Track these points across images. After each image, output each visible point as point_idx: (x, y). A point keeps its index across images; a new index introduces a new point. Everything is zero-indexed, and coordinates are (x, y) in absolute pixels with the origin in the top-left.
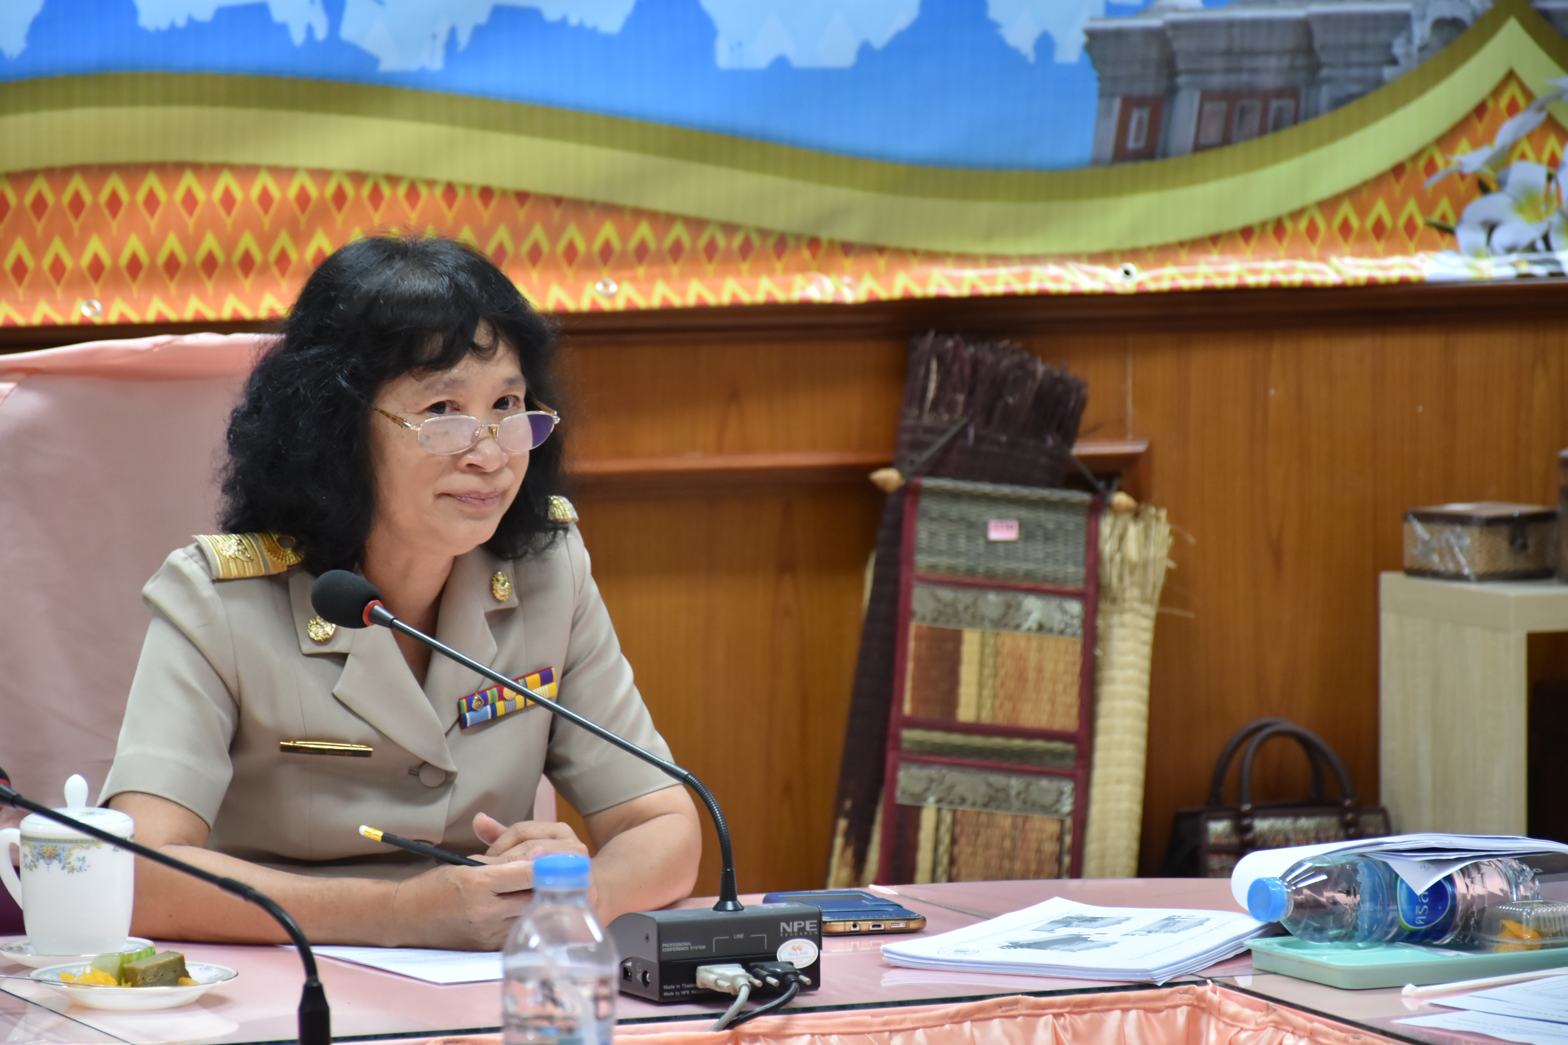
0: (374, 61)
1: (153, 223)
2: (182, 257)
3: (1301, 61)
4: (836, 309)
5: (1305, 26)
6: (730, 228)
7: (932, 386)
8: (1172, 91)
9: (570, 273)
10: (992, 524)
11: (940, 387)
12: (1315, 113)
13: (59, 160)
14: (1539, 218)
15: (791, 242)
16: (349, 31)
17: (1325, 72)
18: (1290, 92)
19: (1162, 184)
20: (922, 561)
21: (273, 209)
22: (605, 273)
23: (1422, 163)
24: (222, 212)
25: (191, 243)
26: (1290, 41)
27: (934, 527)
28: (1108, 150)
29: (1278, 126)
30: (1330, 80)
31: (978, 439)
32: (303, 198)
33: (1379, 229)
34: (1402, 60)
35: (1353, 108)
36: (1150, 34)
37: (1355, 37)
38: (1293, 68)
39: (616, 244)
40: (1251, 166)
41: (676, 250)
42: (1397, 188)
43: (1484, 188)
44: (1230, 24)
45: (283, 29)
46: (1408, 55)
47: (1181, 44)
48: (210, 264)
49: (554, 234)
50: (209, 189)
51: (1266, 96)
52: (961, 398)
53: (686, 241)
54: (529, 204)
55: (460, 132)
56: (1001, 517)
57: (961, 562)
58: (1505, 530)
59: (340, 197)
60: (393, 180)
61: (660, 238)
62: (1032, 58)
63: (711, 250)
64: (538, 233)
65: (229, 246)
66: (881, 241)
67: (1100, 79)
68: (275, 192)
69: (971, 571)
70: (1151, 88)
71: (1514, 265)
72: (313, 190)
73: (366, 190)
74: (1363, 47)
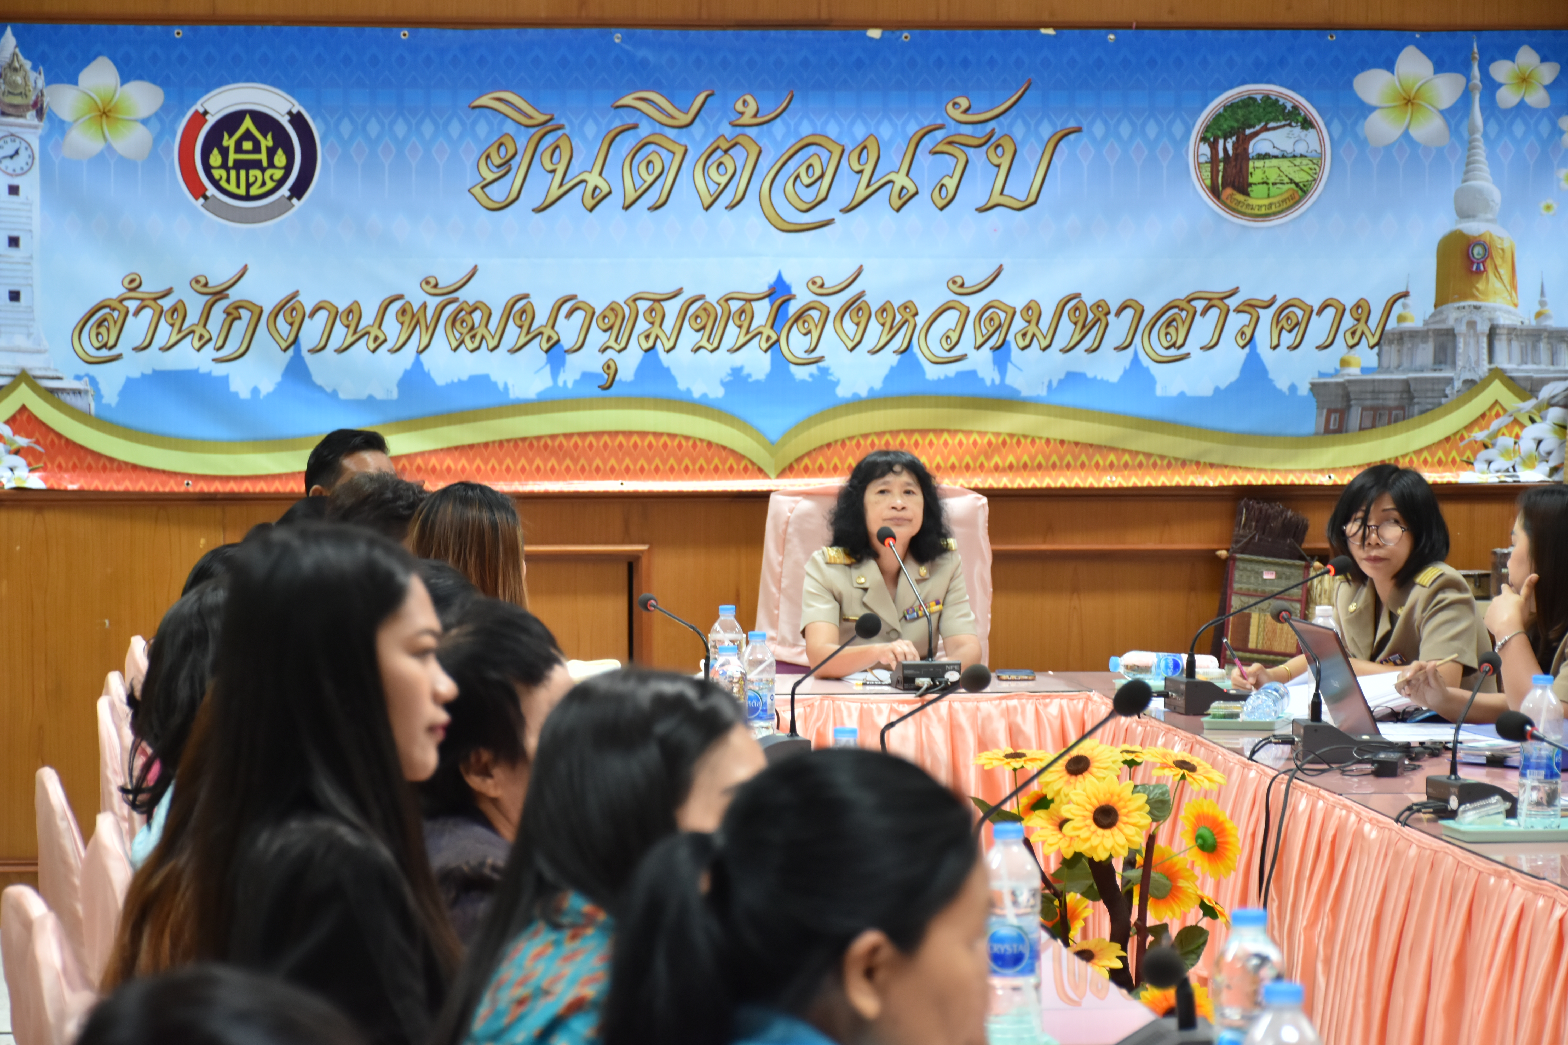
0: (1018, 392)
1: (931, 452)
2: (942, 464)
3: (1405, 396)
4: (1206, 488)
5: (1407, 382)
6: (1162, 457)
7: (1243, 519)
8: (1349, 407)
9: (1097, 473)
10: (1264, 573)
11: (1246, 519)
12: (1412, 416)
13: (895, 427)
14: (1511, 459)
15: (1188, 463)
16: (1009, 381)
17: (1416, 400)
18: (1402, 408)
19: (1346, 443)
20: (1236, 586)
21: (978, 447)
22: (1112, 473)
23: (1458, 436)
24: (958, 447)
25: (946, 459)
26: (1400, 388)
27: (1241, 573)
28: (1322, 429)
29: (1396, 421)
30: (1418, 403)
31: (1260, 540)
32: (990, 443)
33: (1440, 462)
34: (1450, 396)
35: (1429, 414)
36: (1338, 384)
37: (1429, 386)
38: (1402, 398)
39: (1115, 462)
40: (1384, 436)
41: (1140, 465)
42: (1448, 446)
43: (1486, 447)
44: (1373, 381)
45: (982, 380)
46: (1452, 394)
47: (1351, 389)
48: (953, 467)
49: (1090, 458)
50: (953, 439)
51: (1390, 409)
52: (1254, 524)
53: (1144, 462)
54: (1079, 447)
55: (1052, 419)
56: (1268, 570)
57: (1252, 587)
58: (1472, 580)
59: (1004, 443)
60: (1025, 437)
61: (1133, 460)
62: (1287, 393)
63: (1155, 465)
64: (1083, 457)
65: (960, 460)
66: (1226, 463)
67: (1317, 402)
68: (979, 440)
69: (1256, 590)
70: (1339, 405)
71: (1498, 477)
72: (994, 440)
73: (1015, 440)
74: (1433, 390)
